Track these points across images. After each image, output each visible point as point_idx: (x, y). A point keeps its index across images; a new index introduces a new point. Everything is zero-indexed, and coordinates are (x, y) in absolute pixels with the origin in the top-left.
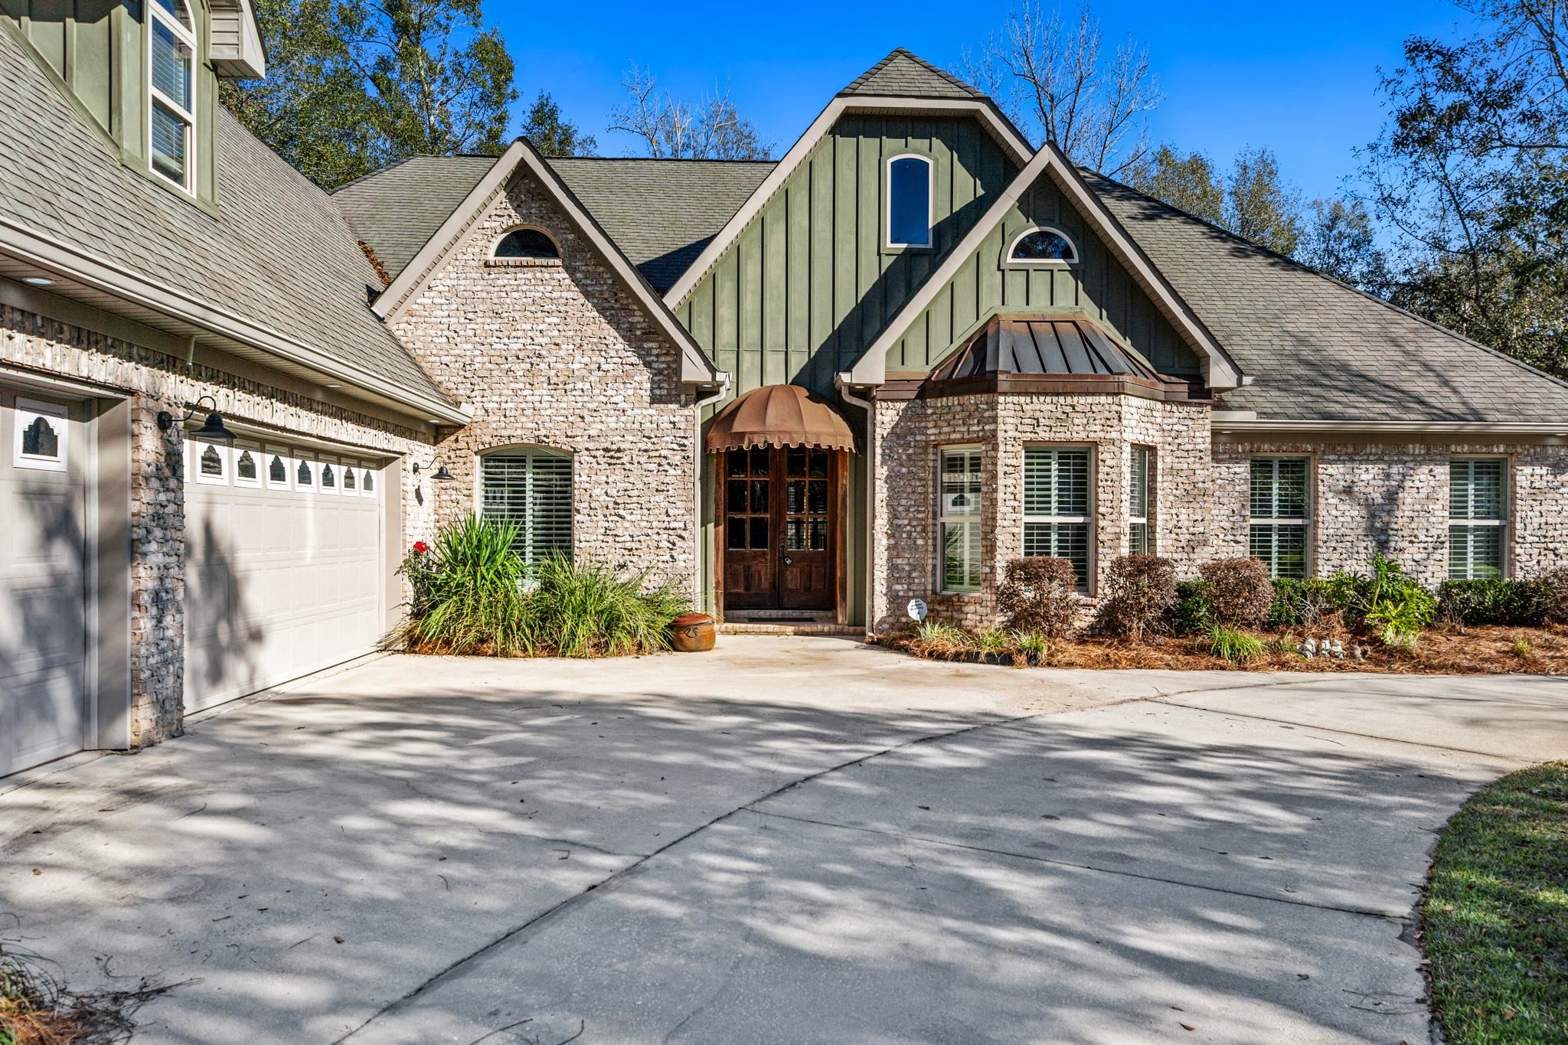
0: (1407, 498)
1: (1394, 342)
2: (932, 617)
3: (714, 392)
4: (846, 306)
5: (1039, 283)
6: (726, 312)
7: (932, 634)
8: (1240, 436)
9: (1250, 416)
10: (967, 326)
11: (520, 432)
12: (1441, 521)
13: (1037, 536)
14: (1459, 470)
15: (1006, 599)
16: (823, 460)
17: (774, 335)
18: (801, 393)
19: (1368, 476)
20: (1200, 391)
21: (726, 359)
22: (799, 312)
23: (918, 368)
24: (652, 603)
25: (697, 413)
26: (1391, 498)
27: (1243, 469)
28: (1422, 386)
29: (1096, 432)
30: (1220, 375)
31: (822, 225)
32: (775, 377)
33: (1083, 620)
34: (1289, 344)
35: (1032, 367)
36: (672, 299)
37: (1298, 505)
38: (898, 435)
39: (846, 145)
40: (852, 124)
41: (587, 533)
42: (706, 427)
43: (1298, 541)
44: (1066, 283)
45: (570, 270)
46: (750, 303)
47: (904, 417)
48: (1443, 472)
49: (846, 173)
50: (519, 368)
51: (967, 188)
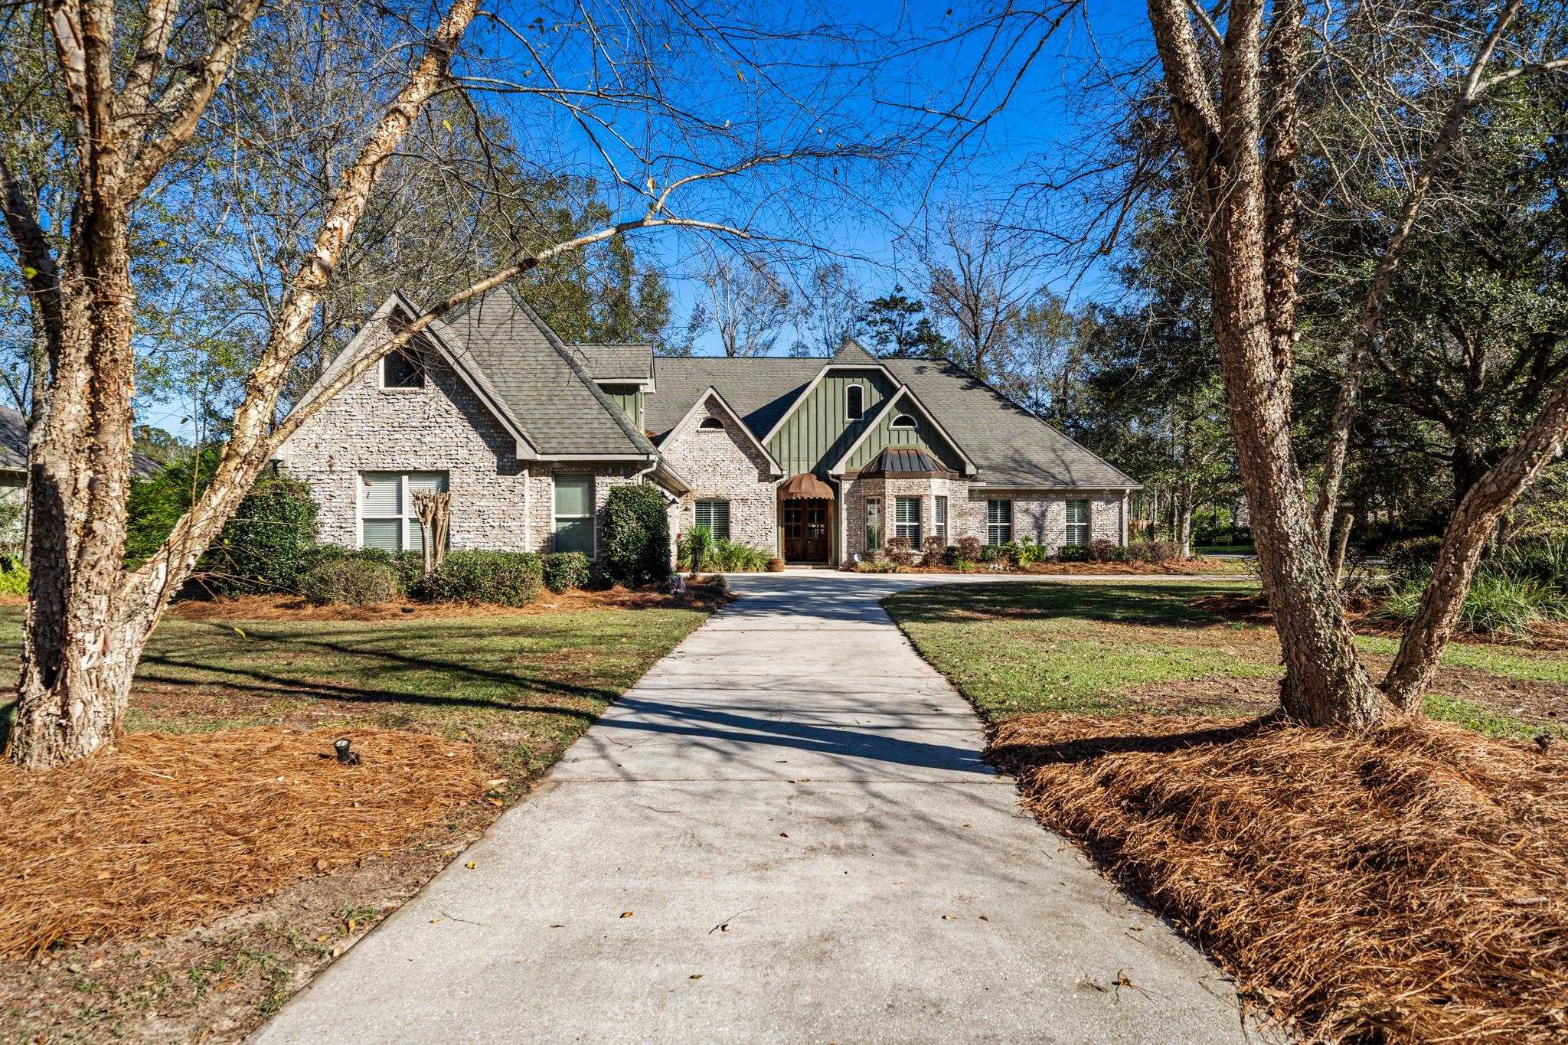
0: (1049, 515)
1: (1054, 451)
2: (864, 559)
3: (781, 477)
4: (831, 443)
5: (903, 436)
6: (785, 446)
7: (862, 565)
8: (982, 491)
9: (984, 484)
10: (876, 452)
11: (710, 493)
12: (1063, 523)
13: (901, 529)
14: (1069, 504)
15: (888, 553)
16: (822, 503)
17: (803, 454)
18: (814, 477)
19: (1034, 506)
20: (963, 475)
21: (785, 465)
22: (813, 445)
23: (858, 467)
24: (761, 555)
25: (775, 485)
26: (1043, 514)
27: (985, 504)
28: (1056, 470)
29: (921, 492)
30: (970, 470)
31: (821, 412)
32: (804, 471)
33: (917, 560)
34: (1010, 453)
35: (898, 468)
36: (765, 442)
37: (1008, 516)
38: (850, 493)
39: (830, 381)
40: (832, 374)
41: (735, 530)
42: (779, 489)
43: (1008, 533)
44: (913, 435)
45: (728, 433)
46: (794, 442)
47: (853, 486)
48: (1063, 504)
49: (830, 392)
50: (710, 469)
51: (877, 397)
